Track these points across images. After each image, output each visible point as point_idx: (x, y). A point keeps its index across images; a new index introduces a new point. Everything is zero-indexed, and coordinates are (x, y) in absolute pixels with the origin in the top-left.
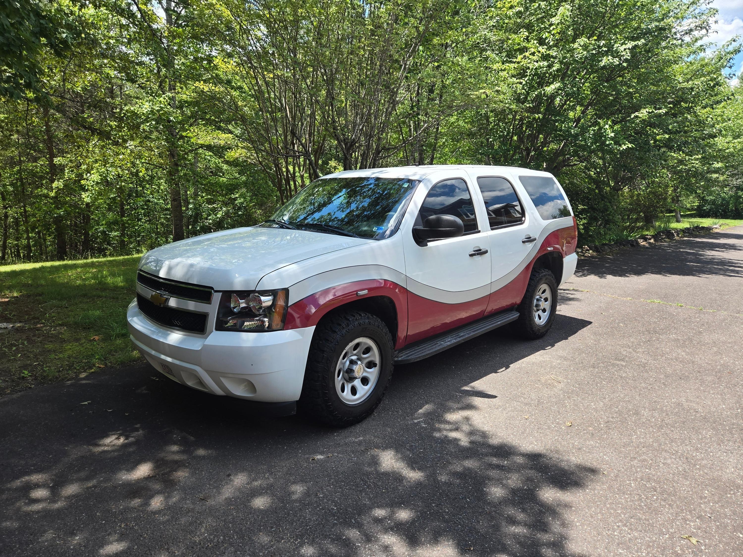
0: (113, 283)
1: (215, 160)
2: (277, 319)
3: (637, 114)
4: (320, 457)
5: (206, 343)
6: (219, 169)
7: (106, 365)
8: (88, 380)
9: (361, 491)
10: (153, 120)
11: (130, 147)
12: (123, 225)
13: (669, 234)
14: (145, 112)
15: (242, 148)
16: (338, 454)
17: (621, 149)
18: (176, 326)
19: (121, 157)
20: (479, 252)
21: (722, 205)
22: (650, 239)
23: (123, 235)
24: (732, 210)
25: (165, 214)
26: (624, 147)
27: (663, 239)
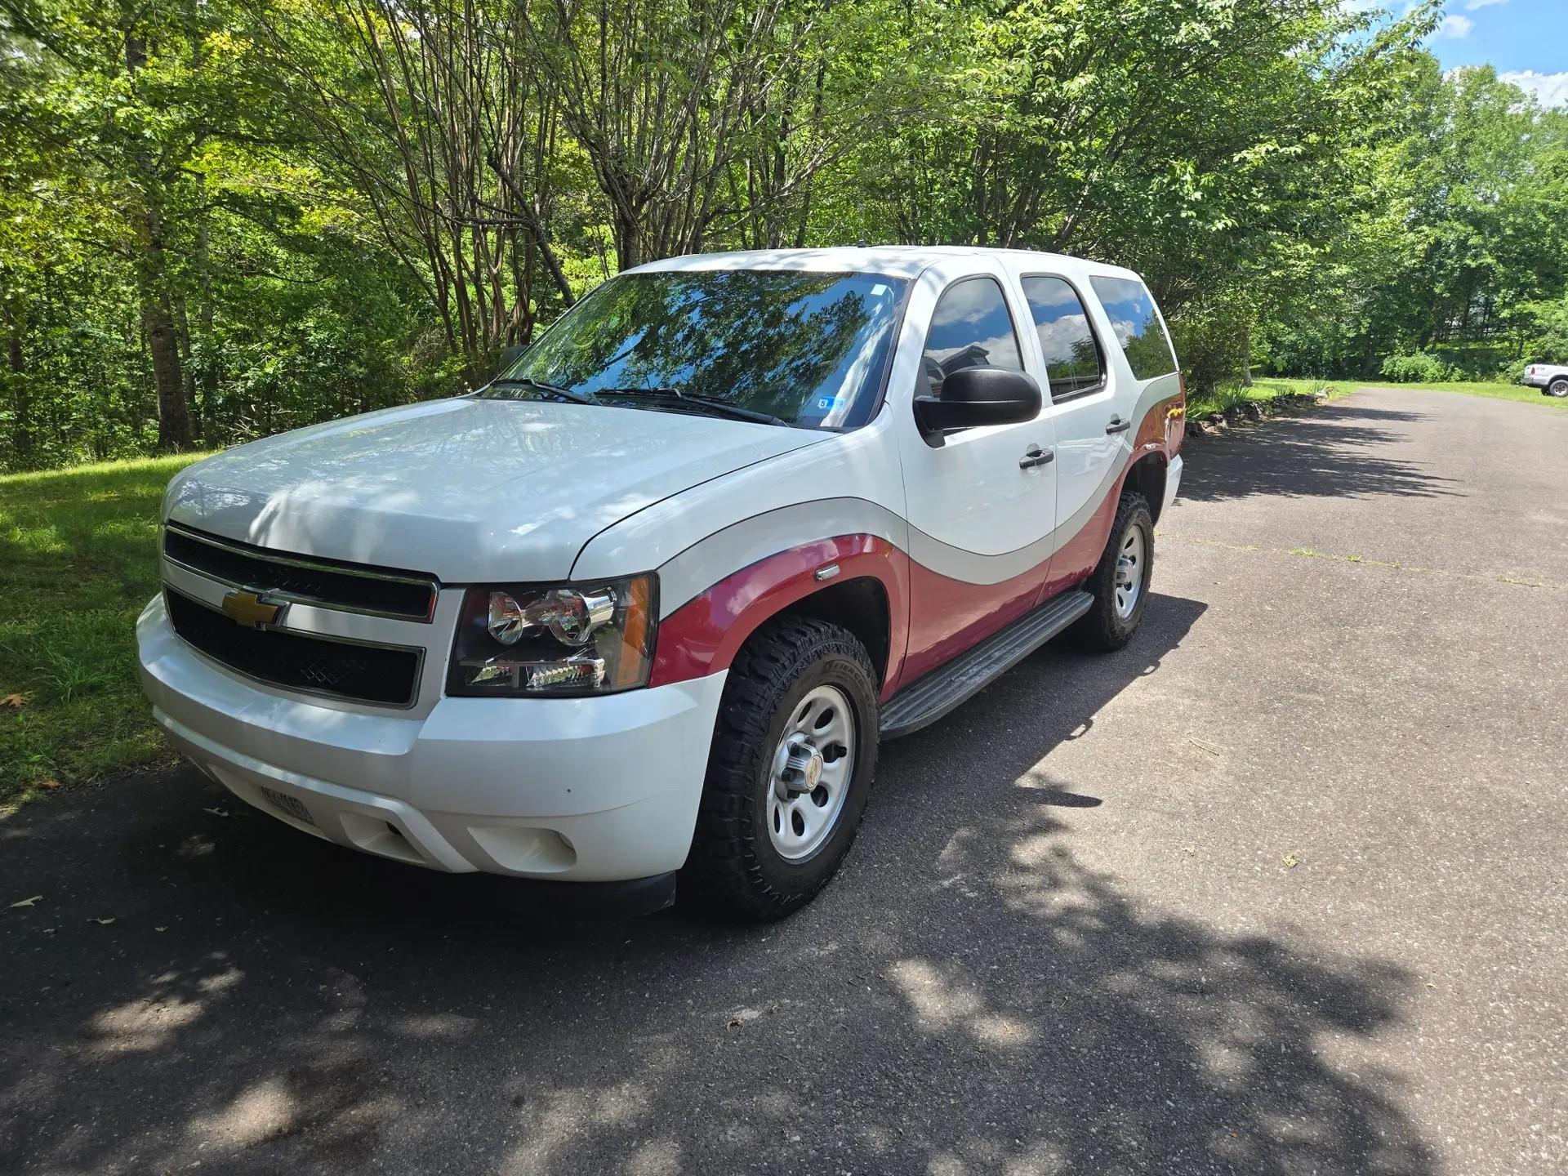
0: (31, 544)
1: (254, 238)
2: (632, 658)
3: (1244, 153)
4: (747, 1015)
5: (423, 735)
6: (267, 259)
7: (62, 779)
8: (18, 827)
9: (895, 1110)
10: (93, 131)
11: (40, 195)
12: (22, 392)
13: (1248, 408)
14: (75, 112)
15: (339, 203)
16: (793, 999)
17: (1214, 229)
18: (315, 684)
19: (18, 220)
20: (1037, 458)
21: (1309, 352)
22: (1220, 421)
23: (22, 418)
24: (1328, 361)
25: (131, 368)
26: (1220, 226)
27: (1240, 420)
